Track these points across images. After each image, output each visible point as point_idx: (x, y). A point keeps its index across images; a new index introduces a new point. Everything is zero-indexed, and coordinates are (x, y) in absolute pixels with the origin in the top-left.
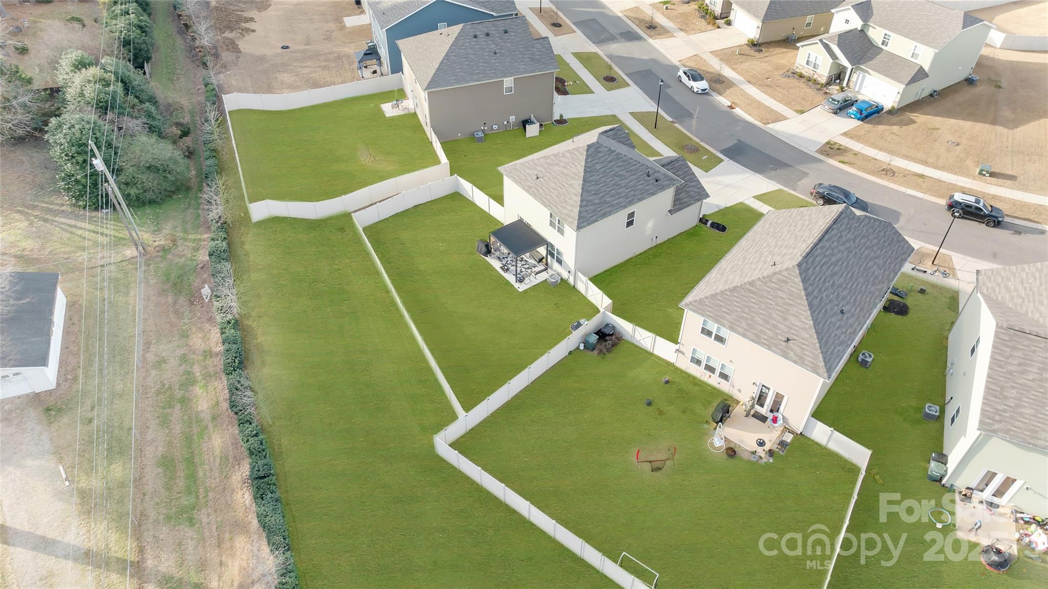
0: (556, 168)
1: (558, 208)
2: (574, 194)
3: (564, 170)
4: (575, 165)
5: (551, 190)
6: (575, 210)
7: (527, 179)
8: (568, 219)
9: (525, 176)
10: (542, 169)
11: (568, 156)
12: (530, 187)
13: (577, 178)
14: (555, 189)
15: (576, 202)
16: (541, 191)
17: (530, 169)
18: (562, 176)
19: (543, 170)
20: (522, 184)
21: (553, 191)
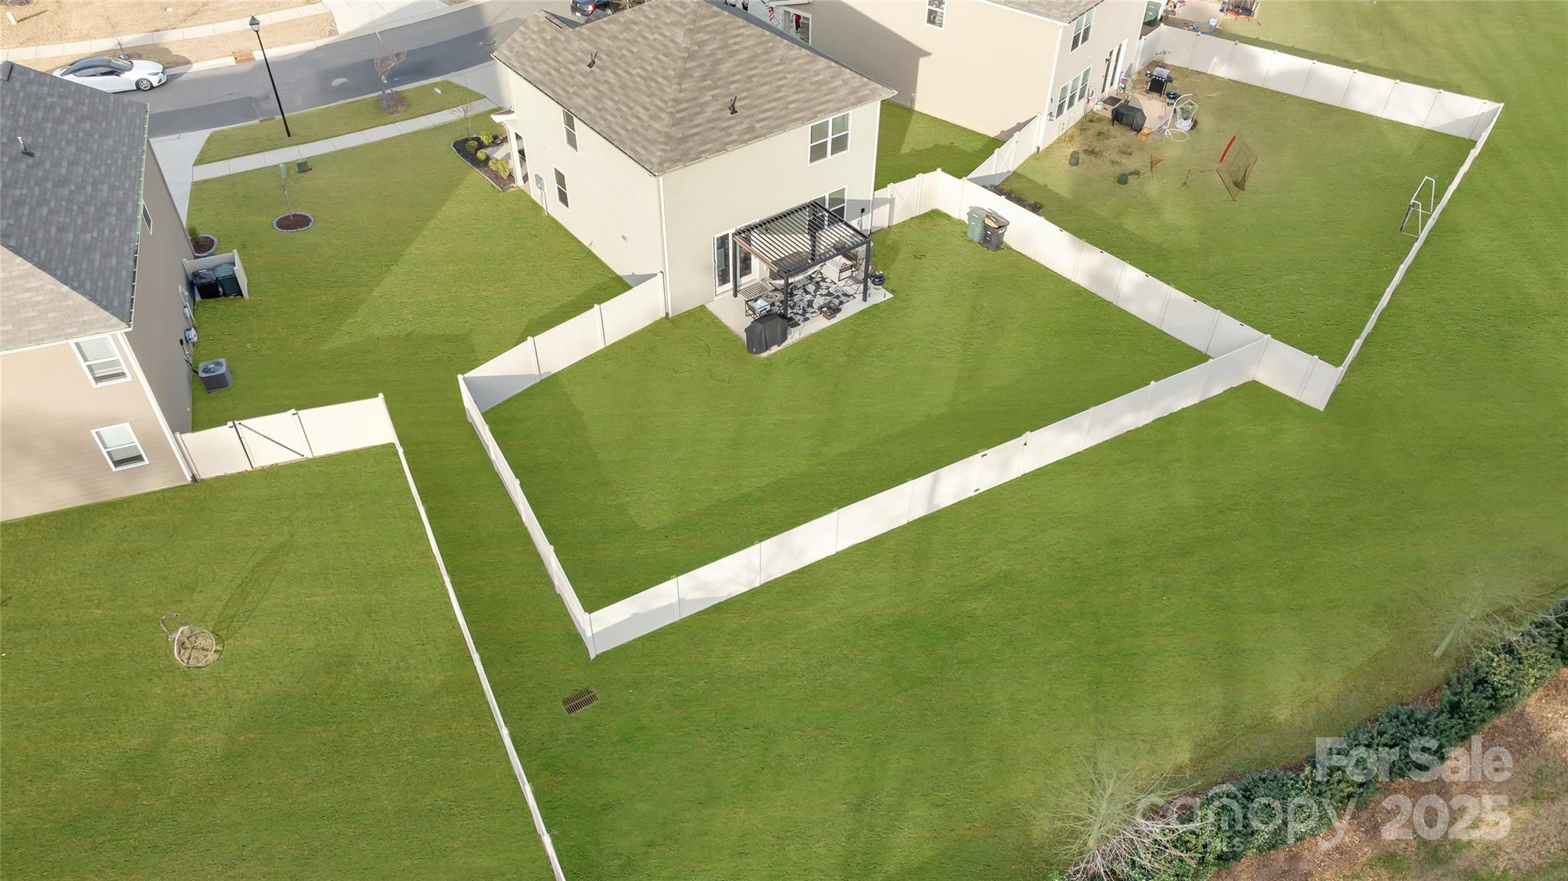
0: (725, 67)
1: (829, 101)
2: (808, 63)
3: (739, 57)
4: (737, 36)
5: (778, 95)
6: (849, 76)
7: (724, 129)
8: (860, 94)
9: (713, 128)
10: (712, 93)
11: (708, 37)
12: (751, 129)
13: (771, 44)
14: (779, 89)
15: (828, 68)
16: (769, 114)
17: (699, 113)
18: (753, 65)
19: (717, 91)
20: (732, 142)
21: (782, 94)
